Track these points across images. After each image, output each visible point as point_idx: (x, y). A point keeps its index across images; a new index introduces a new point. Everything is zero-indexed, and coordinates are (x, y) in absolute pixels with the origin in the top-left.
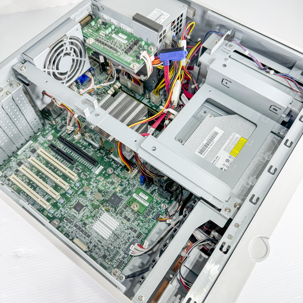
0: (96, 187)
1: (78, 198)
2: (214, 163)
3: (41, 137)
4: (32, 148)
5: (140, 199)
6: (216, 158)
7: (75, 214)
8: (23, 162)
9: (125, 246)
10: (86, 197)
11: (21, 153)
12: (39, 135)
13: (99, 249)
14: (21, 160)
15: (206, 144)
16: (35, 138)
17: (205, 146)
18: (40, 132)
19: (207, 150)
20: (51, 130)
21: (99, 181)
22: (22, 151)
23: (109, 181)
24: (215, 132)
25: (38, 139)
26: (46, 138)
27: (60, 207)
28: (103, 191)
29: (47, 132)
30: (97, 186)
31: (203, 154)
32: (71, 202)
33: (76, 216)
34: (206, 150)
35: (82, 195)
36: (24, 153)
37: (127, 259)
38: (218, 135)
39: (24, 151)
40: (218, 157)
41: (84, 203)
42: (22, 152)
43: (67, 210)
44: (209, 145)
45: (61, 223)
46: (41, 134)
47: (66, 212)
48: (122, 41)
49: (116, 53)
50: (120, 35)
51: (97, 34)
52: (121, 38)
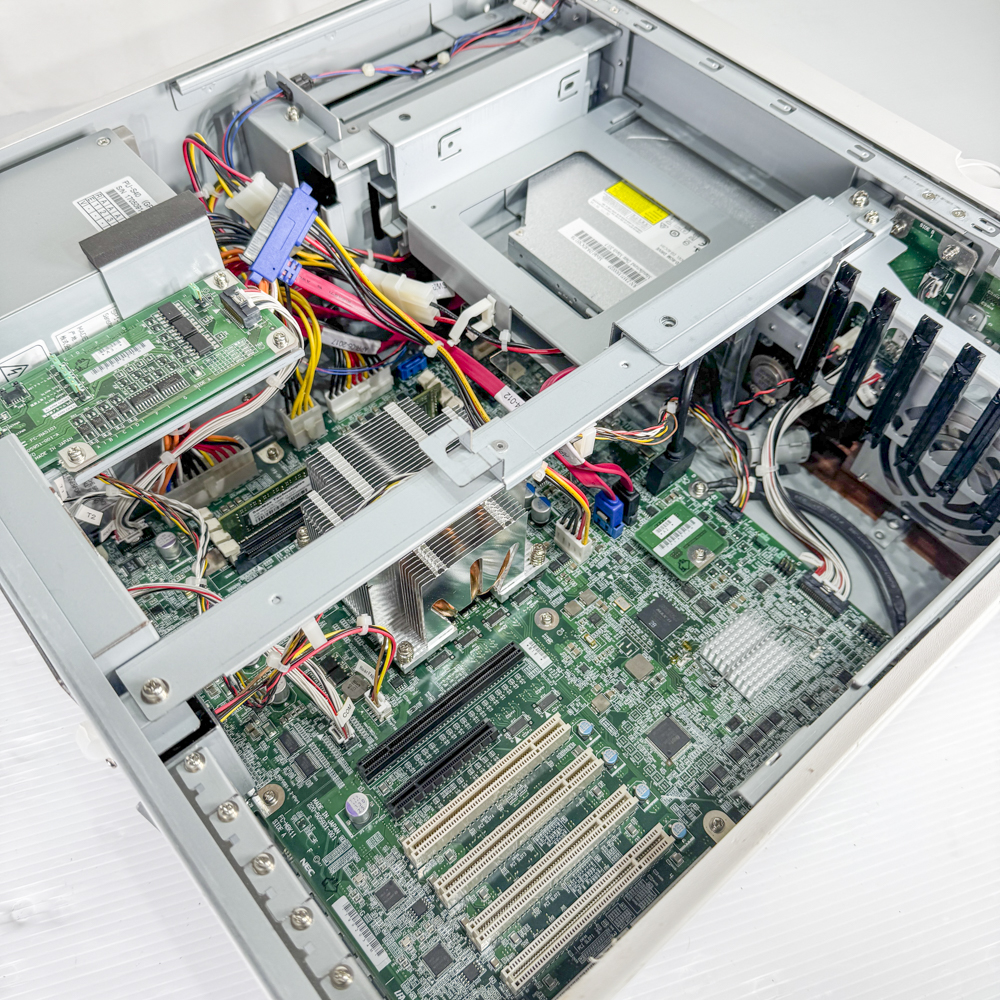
0: (601, 671)
1: (631, 738)
3: (325, 860)
4: (374, 902)
5: (676, 539)
6: (664, 253)
7: (693, 755)
8: (432, 944)
9: (814, 616)
10: (634, 708)
11: (385, 954)
12: (313, 866)
13: (821, 690)
14: (419, 953)
15: (612, 262)
16: (324, 884)
17: (618, 266)
18: (304, 860)
19: (634, 265)
20: (308, 812)
21: (581, 658)
22: (374, 946)
23: (586, 626)
24: (577, 235)
25: (333, 871)
26: (341, 838)
27: (660, 803)
28: (621, 651)
29: (309, 831)
30: (598, 668)
32: (643, 764)
33: (699, 749)
34: (632, 266)
35: (624, 723)
36: (389, 941)
37: (854, 616)
38: (587, 232)
39: (380, 937)
40: (658, 249)
41: (655, 719)
42: (380, 947)
43: (674, 781)
44: (617, 258)
45: (722, 807)
46: (309, 860)
47: (680, 783)
48: (134, 357)
49: (192, 383)
50: (98, 356)
51: (52, 429)
52: (116, 355)
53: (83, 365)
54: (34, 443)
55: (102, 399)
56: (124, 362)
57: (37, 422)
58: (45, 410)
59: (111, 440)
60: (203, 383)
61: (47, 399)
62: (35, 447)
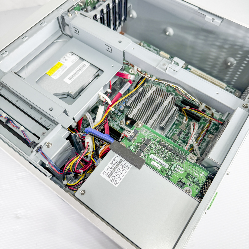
2: (76, 58)
6: (74, 62)
15: (79, 71)
19: (79, 67)
20: (210, 129)
24: (70, 80)
29: (213, 128)
31: (83, 64)
38: (69, 78)
40: (73, 63)
44: (78, 70)
46: (218, 126)
48: (157, 158)
49: (160, 140)
50: (159, 167)
51: (187, 168)
52: (157, 163)
53: (164, 170)
54: (193, 170)
55: (173, 160)
56: (159, 160)
57: (187, 173)
58: (182, 173)
59: (184, 152)
60: (159, 137)
61: (179, 174)
62: (194, 170)
